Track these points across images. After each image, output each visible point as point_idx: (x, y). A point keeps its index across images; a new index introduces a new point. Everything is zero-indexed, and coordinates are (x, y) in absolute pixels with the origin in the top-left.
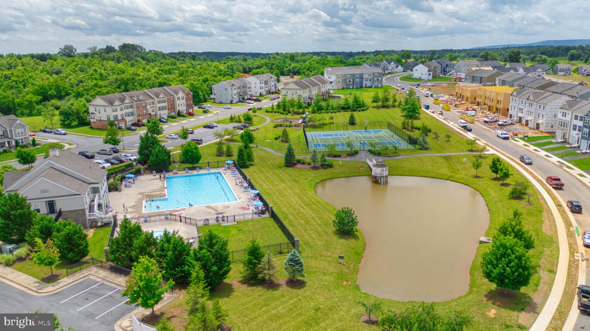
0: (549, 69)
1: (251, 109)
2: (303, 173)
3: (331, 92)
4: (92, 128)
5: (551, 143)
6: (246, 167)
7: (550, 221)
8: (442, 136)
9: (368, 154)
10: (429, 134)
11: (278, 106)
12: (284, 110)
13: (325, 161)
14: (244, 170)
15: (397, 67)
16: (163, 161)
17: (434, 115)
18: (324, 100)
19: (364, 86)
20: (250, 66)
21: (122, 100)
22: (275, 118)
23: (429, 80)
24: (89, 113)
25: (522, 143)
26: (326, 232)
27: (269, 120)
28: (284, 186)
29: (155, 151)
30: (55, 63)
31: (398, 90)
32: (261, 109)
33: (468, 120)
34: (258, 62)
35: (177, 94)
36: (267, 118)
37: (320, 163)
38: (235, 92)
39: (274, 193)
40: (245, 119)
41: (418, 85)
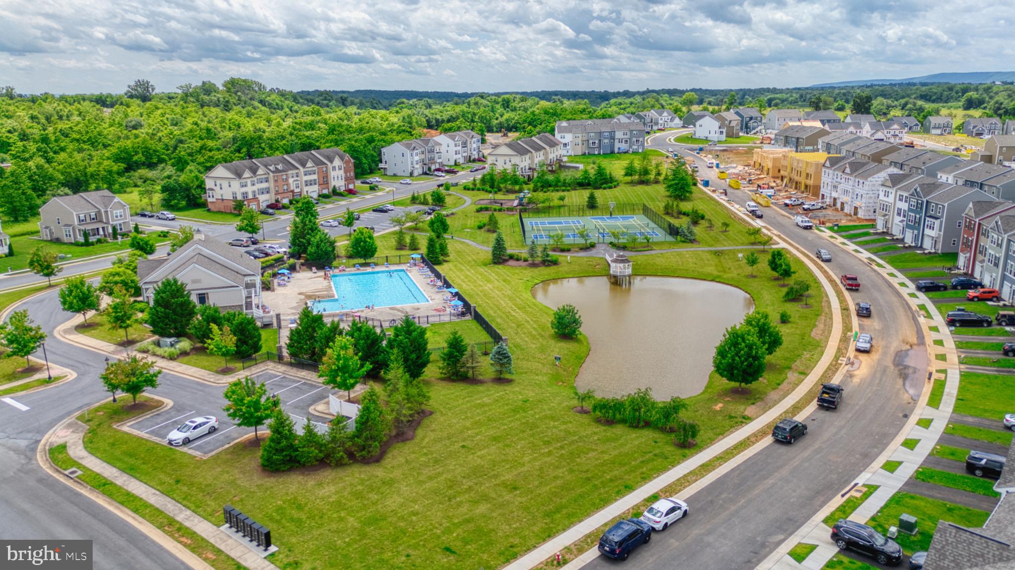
0: (917, 125)
1: (442, 185)
2: (517, 271)
3: (565, 159)
4: (209, 210)
5: (867, 234)
6: (439, 263)
7: (825, 325)
8: (718, 223)
9: (609, 248)
10: (701, 222)
11: (483, 180)
12: (492, 187)
13: (548, 256)
14: (437, 267)
15: (672, 120)
16: (326, 253)
17: (714, 195)
18: (552, 172)
19: (616, 150)
20: (438, 117)
21: (254, 171)
22: (478, 198)
23: (719, 142)
24: (205, 189)
25: (829, 233)
26: (542, 336)
27: (470, 201)
28: (491, 286)
29: (315, 240)
30: (129, 110)
31: (667, 157)
32: (457, 185)
33: (762, 202)
34: (450, 110)
35: (331, 162)
36: (466, 198)
37: (540, 259)
38: (417, 158)
39: (477, 294)
40: (434, 200)
41: (701, 149)
